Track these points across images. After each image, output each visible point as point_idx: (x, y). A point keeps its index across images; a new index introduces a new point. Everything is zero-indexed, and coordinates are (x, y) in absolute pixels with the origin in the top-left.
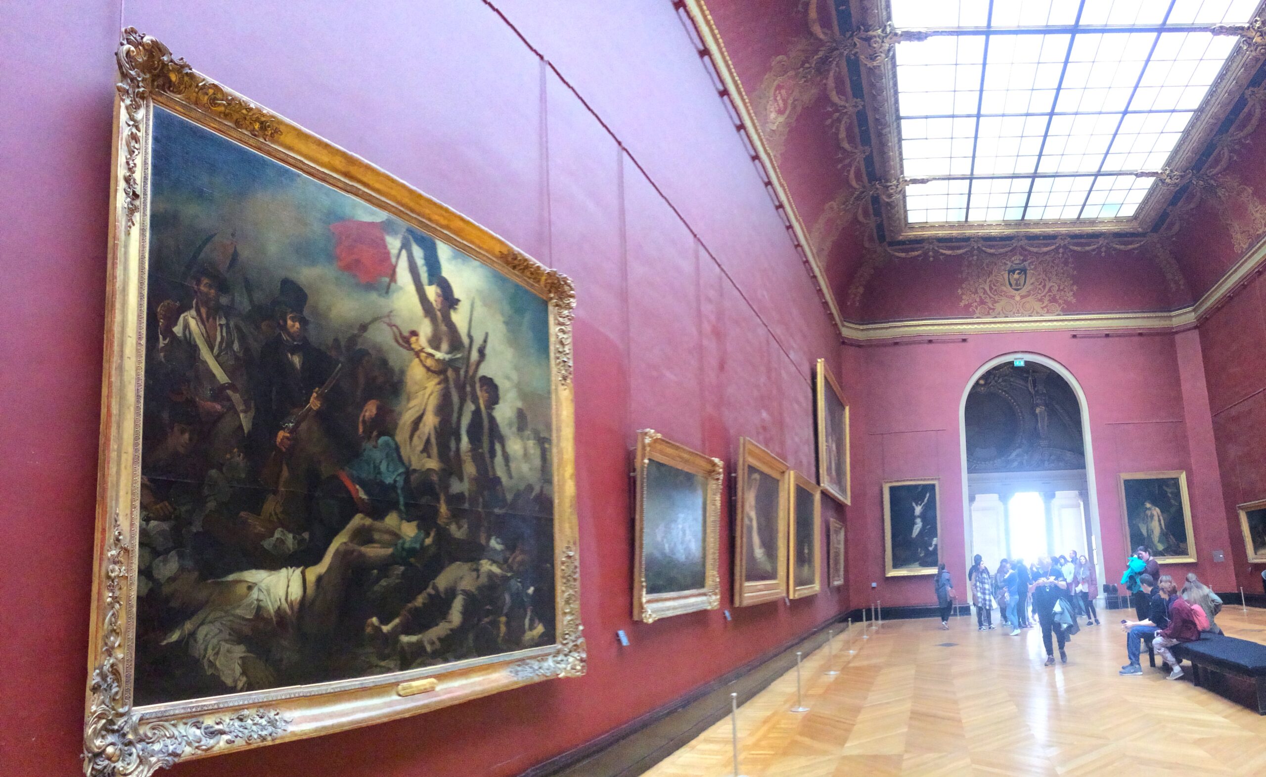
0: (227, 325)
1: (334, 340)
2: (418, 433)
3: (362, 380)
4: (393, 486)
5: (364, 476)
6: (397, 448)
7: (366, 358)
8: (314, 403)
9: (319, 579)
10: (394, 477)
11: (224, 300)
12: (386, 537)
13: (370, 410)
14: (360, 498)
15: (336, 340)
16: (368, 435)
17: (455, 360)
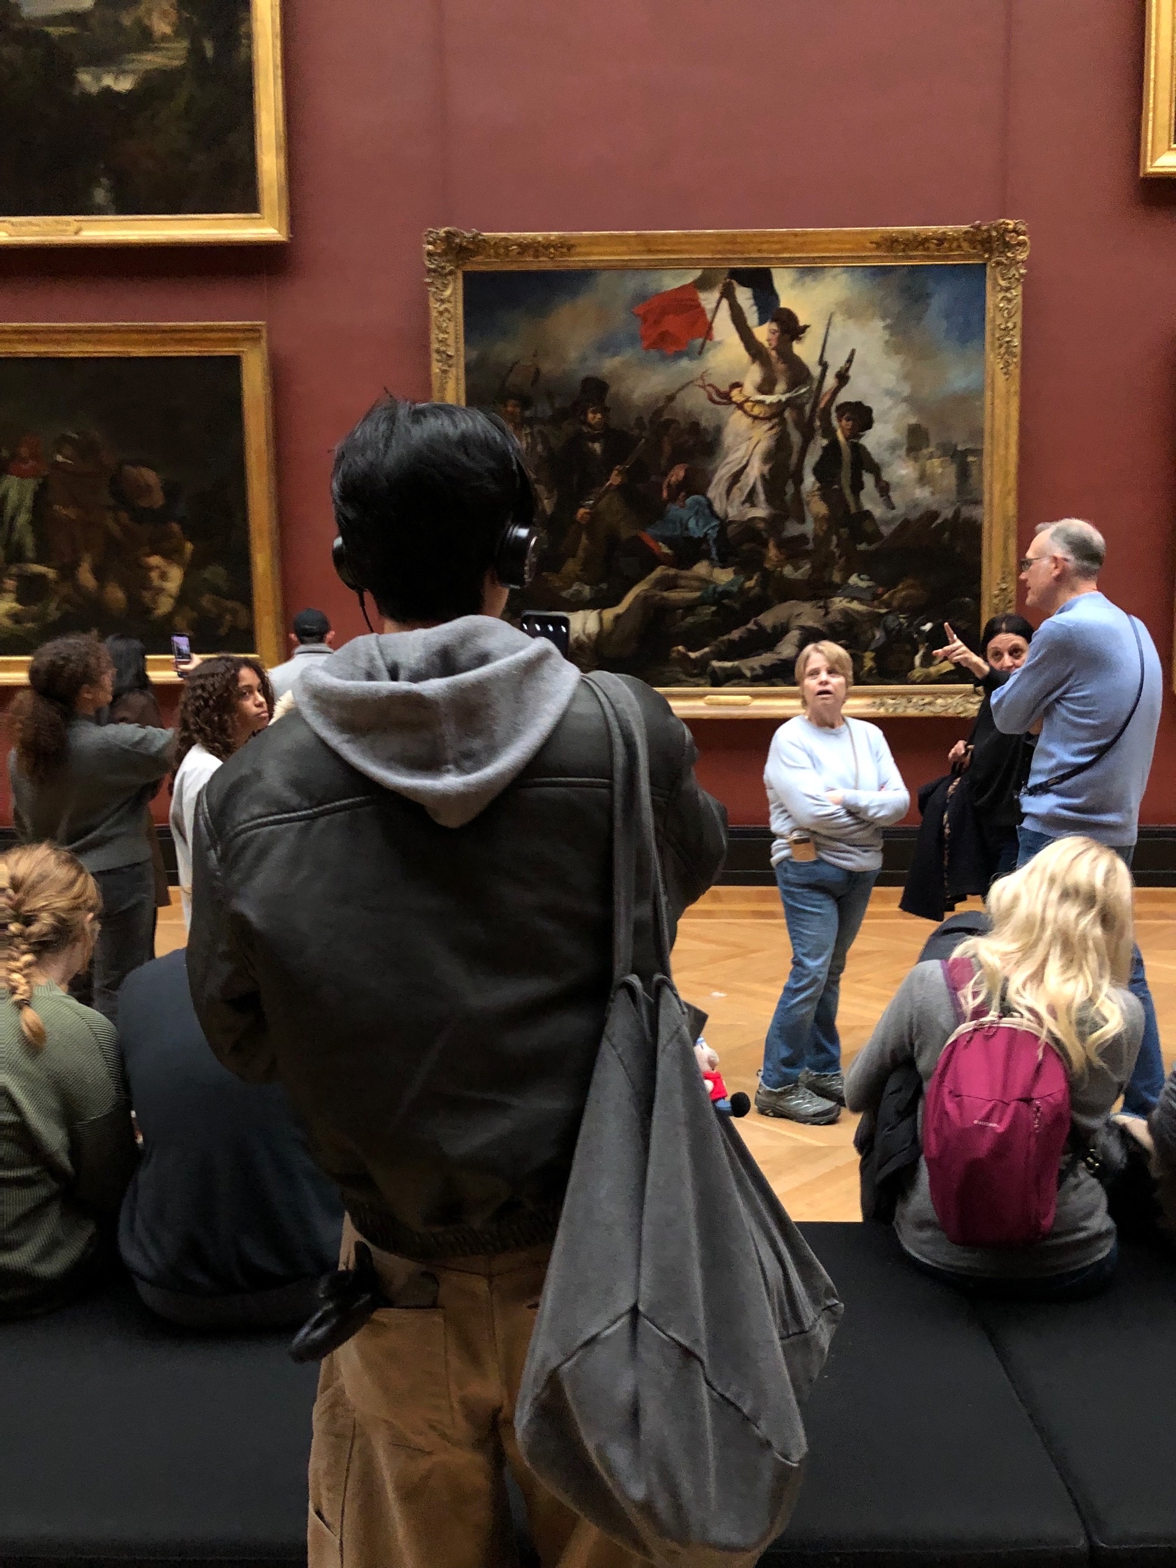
0: (531, 434)
1: (637, 419)
2: (739, 485)
3: (667, 448)
4: (704, 539)
5: (668, 534)
6: (710, 505)
7: (673, 426)
8: (615, 479)
9: (618, 618)
10: (705, 530)
11: (528, 413)
12: (696, 584)
13: (678, 473)
14: (663, 552)
15: (640, 419)
16: (673, 498)
17: (798, 397)
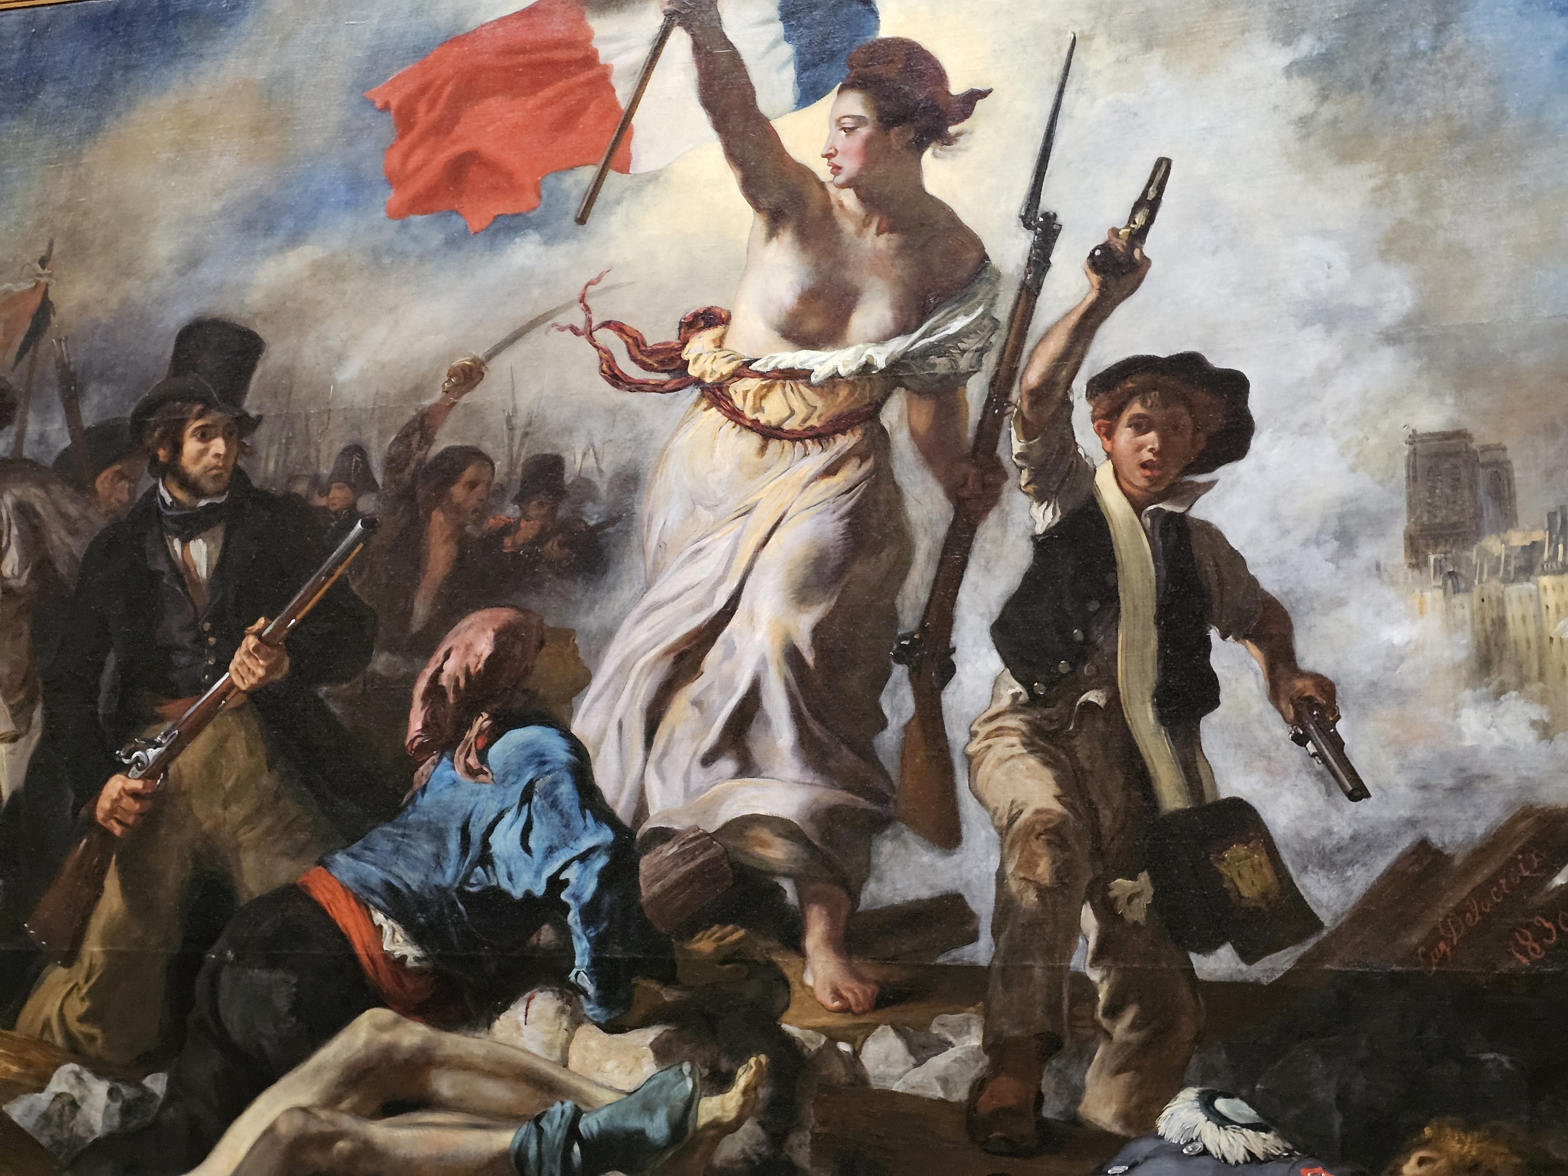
3: (439, 555)
4: (549, 901)
6: (581, 763)
7: (469, 473)
8: (247, 668)
10: (552, 870)
12: (500, 1093)
13: (470, 645)
14: (387, 956)
16: (443, 737)
17: (939, 349)
